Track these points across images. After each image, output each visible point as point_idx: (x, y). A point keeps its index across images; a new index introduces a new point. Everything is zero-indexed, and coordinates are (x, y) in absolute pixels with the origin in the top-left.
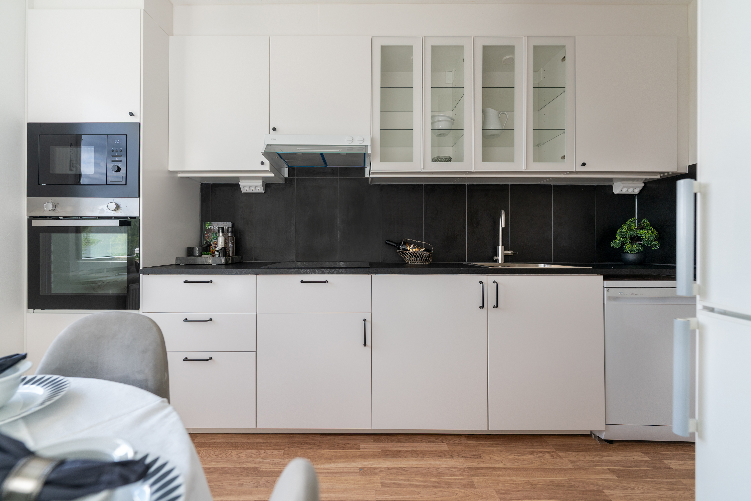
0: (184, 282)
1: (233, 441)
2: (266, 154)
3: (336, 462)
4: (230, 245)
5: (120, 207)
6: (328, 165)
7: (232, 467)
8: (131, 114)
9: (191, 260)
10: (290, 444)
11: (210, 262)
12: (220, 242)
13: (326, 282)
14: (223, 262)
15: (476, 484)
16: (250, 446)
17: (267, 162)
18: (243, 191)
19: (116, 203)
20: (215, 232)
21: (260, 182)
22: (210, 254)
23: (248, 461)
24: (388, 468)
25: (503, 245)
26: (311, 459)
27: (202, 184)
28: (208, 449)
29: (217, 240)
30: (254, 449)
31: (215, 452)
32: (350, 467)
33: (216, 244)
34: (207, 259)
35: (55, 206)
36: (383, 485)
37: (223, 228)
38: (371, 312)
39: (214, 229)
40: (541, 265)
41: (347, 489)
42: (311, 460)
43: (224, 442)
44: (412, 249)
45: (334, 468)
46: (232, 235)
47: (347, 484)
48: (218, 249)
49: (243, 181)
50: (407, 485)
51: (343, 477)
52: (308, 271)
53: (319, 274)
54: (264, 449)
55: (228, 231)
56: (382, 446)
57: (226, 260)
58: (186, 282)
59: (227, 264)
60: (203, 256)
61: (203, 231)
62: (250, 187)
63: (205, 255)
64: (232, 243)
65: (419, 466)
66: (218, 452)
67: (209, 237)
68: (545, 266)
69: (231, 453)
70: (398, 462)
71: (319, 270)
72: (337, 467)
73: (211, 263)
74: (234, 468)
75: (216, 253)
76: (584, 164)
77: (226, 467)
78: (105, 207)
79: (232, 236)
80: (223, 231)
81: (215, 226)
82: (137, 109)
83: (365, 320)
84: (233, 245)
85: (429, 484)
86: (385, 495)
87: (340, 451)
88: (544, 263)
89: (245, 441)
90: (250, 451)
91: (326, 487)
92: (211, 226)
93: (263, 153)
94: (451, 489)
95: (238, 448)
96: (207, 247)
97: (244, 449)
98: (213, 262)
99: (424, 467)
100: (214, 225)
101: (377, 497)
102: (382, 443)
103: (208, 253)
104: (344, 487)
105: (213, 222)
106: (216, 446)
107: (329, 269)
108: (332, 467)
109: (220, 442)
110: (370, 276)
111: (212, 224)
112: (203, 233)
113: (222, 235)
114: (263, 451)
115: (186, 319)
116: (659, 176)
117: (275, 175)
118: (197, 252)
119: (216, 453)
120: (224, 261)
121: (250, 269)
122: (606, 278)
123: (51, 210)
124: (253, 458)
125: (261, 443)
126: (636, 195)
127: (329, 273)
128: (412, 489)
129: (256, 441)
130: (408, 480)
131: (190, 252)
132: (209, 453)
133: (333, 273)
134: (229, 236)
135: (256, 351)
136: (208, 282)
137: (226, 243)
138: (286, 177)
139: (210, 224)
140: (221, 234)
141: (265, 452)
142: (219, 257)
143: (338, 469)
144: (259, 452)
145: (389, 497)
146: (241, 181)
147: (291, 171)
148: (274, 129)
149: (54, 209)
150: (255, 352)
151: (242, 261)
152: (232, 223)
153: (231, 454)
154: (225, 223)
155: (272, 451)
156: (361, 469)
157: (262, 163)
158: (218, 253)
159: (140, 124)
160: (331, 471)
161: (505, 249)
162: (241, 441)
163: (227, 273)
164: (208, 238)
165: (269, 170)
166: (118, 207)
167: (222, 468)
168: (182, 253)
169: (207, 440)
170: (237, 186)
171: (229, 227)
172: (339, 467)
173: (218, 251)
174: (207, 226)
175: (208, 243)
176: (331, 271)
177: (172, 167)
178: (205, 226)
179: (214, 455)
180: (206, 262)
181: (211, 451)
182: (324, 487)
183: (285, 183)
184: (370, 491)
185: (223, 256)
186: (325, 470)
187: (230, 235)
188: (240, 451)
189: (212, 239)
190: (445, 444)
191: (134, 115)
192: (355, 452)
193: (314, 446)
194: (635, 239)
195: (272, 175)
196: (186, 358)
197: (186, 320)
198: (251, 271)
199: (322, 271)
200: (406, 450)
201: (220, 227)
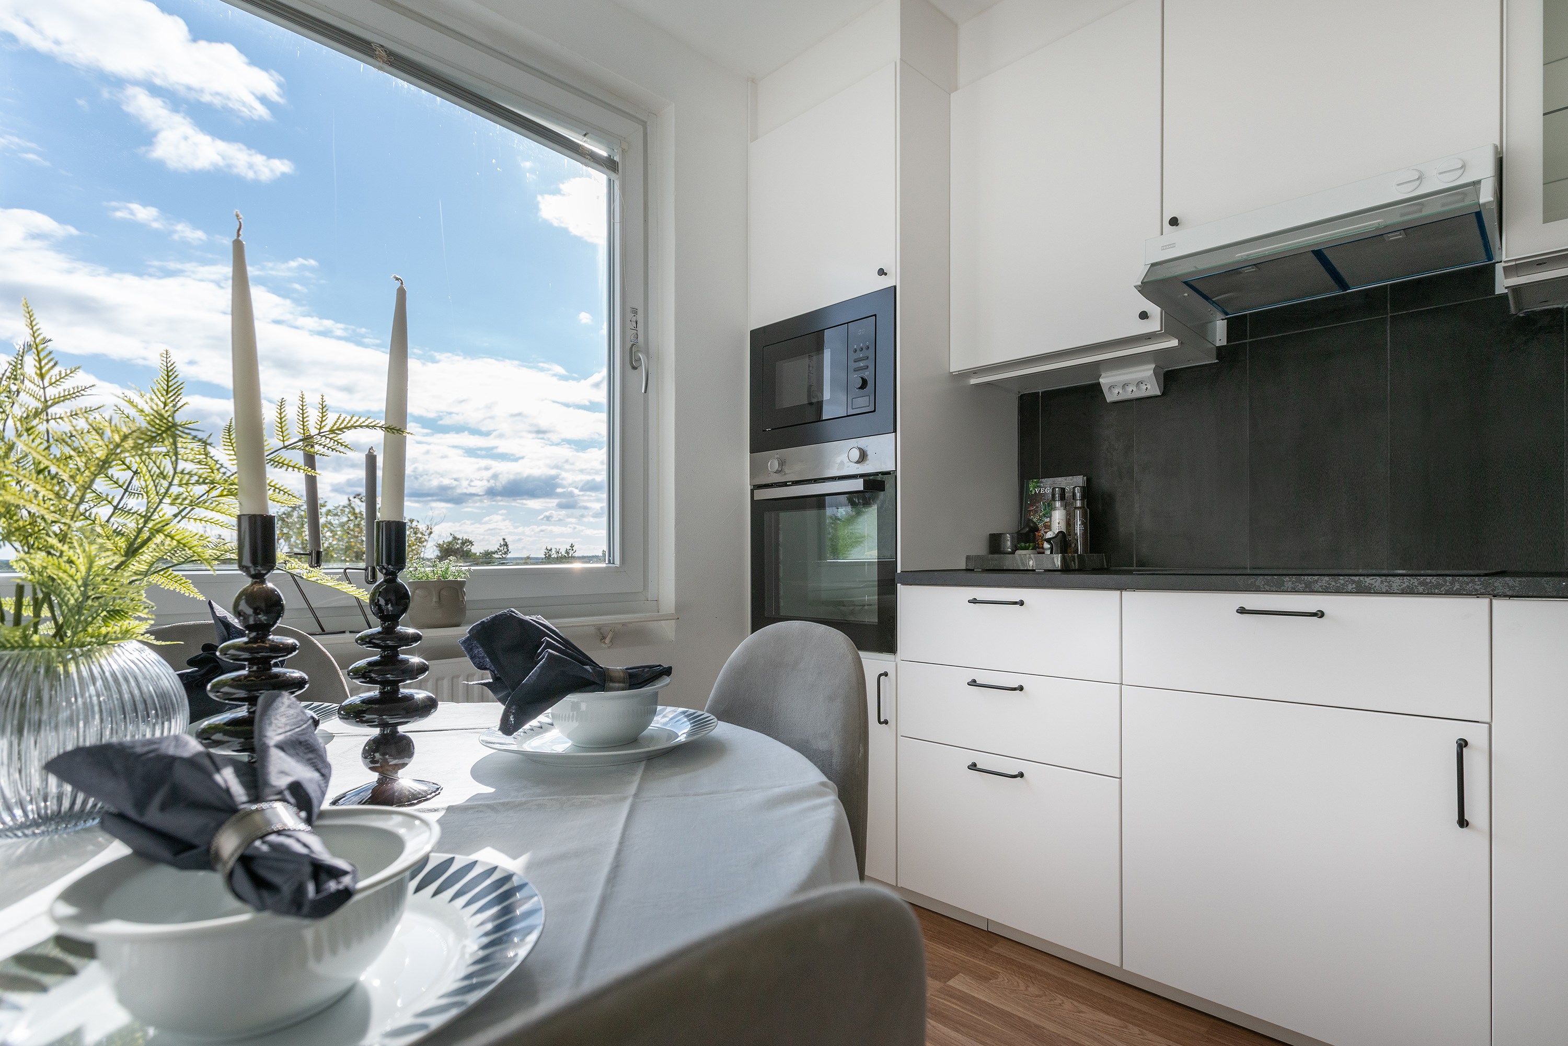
0: (970, 602)
1: (1071, 980)
2: (1149, 288)
4: (1078, 528)
5: (867, 455)
6: (1350, 285)
7: (1059, 1035)
8: (882, 272)
9: (995, 561)
11: (1031, 564)
12: (1058, 520)
13: (1320, 614)
14: (1057, 566)
16: (1107, 1006)
17: (1155, 310)
18: (1110, 398)
19: (860, 449)
20: (1047, 499)
21: (1149, 370)
22: (1031, 548)
23: (1097, 1037)
27: (1022, 398)
28: (1016, 976)
29: (1050, 517)
30: (1114, 1016)
31: (1028, 986)
33: (1048, 527)
34: (1028, 559)
35: (782, 463)
37: (1063, 490)
38: (1488, 720)
39: (1046, 494)
43: (1050, 975)
46: (1084, 504)
48: (1050, 537)
49: (1109, 373)
52: (1260, 581)
53: (1294, 591)
54: (1138, 1026)
55: (1074, 495)
57: (1064, 560)
58: (974, 601)
59: (1066, 569)
60: (1019, 552)
61: (1026, 501)
62: (1124, 386)
63: (1022, 549)
64: (1084, 523)
66: (1033, 990)
67: (1036, 512)
69: (1061, 1002)
71: (1294, 578)
73: (1033, 566)
74: (1063, 1037)
75: (1046, 545)
77: (1044, 1028)
78: (843, 457)
79: (1084, 507)
80: (1062, 497)
81: (1047, 486)
82: (891, 262)
83: (1462, 744)
84: (1085, 527)
89: (1096, 989)
90: (1106, 1017)
92: (1040, 487)
93: (1140, 286)
95: (1079, 1000)
96: (1027, 534)
97: (1092, 1007)
98: (1036, 565)
103: (1027, 545)
105: (1044, 478)
106: (1032, 974)
107: (1327, 578)
109: (1041, 971)
110: (1485, 602)
111: (1042, 482)
112: (1024, 504)
113: (1061, 506)
114: (1136, 1030)
115: (974, 681)
117: (1181, 343)
118: (1008, 545)
119: (1029, 989)
120: (1059, 563)
121: (1107, 576)
123: (777, 472)
124: (1110, 1035)
125: (1133, 1009)
127: (1326, 591)
129: (1124, 1001)
131: (995, 543)
132: (1015, 984)
133: (1339, 591)
134: (1076, 508)
135: (1121, 778)
136: (1015, 603)
137: (1069, 523)
138: (1218, 344)
139: (1037, 482)
140: (1058, 504)
141: (1140, 1033)
142: (1051, 553)
144: (1126, 1027)
146: (1103, 375)
147: (1235, 326)
148: (1174, 222)
149: (780, 469)
150: (1118, 780)
151: (1107, 565)
152: (1085, 478)
153: (1060, 1005)
154: (1070, 477)
155: (1159, 1039)
157: (1144, 315)
158: (1049, 546)
159: (895, 287)
162: (1088, 987)
164: (1034, 515)
165: (1161, 330)
166: (863, 456)
167: (1037, 1026)
168: (980, 548)
169: (1016, 956)
170: (1096, 389)
171: (1076, 487)
173: (1048, 541)
174: (1033, 488)
175: (1032, 525)
176: (1333, 583)
177: (956, 366)
178: (1028, 488)
179: (1026, 993)
180: (1023, 564)
181: (1020, 981)
183: (1217, 361)
185: (1059, 551)
187: (1079, 504)
188: (1083, 1007)
189: (1040, 516)
191: (886, 274)
195: (1174, 343)
196: (974, 765)
197: (973, 683)
199: (1305, 584)
201: (1057, 489)
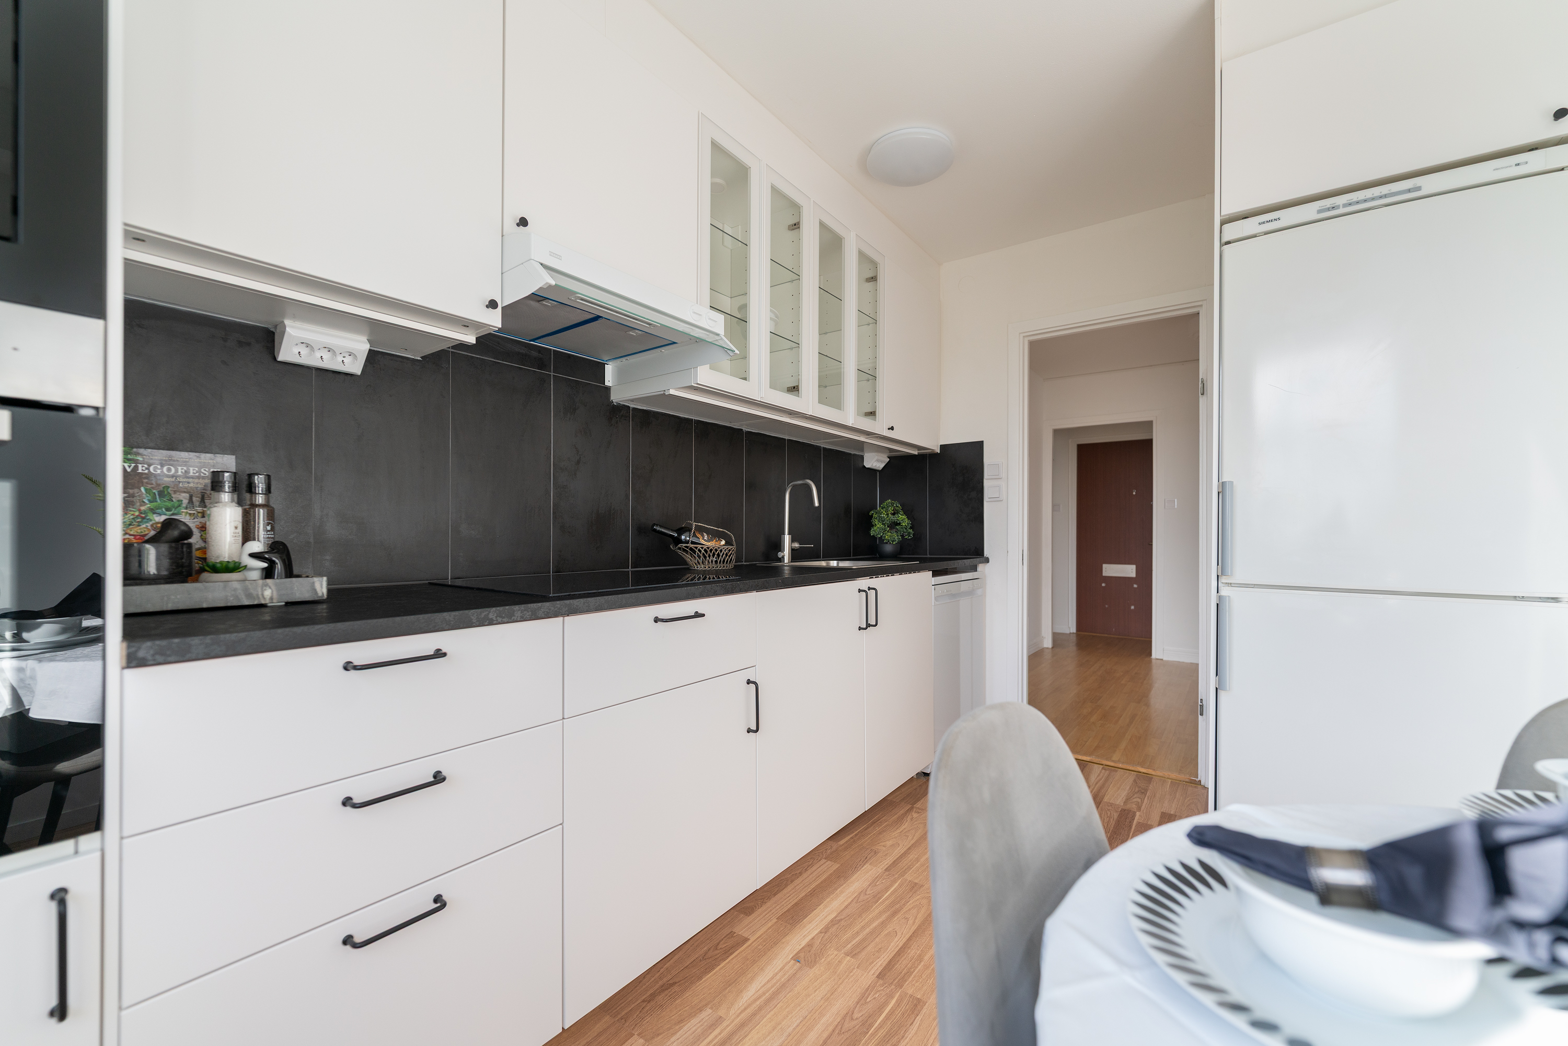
3: (752, 979)
4: (263, 535)
10: (625, 1019)
15: (916, 881)
18: (284, 356)
20: (158, 485)
24: (821, 932)
25: (789, 534)
26: (709, 1006)
32: (781, 970)
36: (853, 954)
37: (235, 476)
39: (155, 476)
40: (833, 563)
41: (826, 996)
42: (711, 1008)
44: (705, 541)
45: (763, 989)
46: (267, 499)
47: (815, 991)
49: (298, 324)
50: (871, 933)
51: (796, 989)
56: (766, 912)
62: (317, 349)
65: (846, 904)
68: (838, 563)
70: (818, 918)
72: (765, 985)
76: (892, 428)
79: (267, 505)
80: (234, 488)
81: (153, 462)
83: (749, 682)
85: (886, 915)
86: (873, 962)
87: (729, 962)
88: (837, 558)
91: (801, 1019)
92: (136, 462)
94: (909, 903)
99: (852, 901)
100: (151, 461)
101: (872, 972)
102: (760, 910)
104: (819, 998)
105: (146, 448)
108: (759, 990)
111: (137, 454)
113: (233, 501)
116: (916, 452)
121: (558, 602)
122: (935, 574)
126: (878, 471)
128: (883, 934)
130: (863, 928)
140: (226, 497)
143: (769, 985)
145: (880, 963)
146: (287, 322)
154: (208, 455)
156: (796, 959)
160: (767, 995)
161: (793, 540)
163: (497, 620)
172: (768, 981)
175: (182, 527)
182: (798, 1021)
184: (852, 974)
186: (758, 1003)
187: (260, 500)
189: (145, 512)
190: (824, 861)
192: (749, 946)
193: (676, 988)
194: (894, 525)
195: (470, 339)
198: (559, 606)
200: (801, 896)
201: (226, 475)
